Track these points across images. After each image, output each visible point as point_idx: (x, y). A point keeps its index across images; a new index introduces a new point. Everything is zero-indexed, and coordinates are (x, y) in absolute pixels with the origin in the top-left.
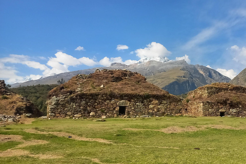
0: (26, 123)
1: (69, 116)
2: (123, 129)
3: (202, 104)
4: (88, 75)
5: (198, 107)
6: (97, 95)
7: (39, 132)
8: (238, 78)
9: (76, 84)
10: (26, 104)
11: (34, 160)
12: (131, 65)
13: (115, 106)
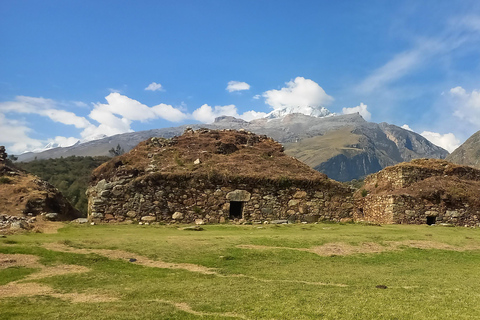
0: (46, 231)
1: (132, 218)
2: (237, 247)
4: (169, 139)
6: (187, 179)
7: (72, 250)
8: (463, 151)
9: (145, 155)
10: (47, 195)
11: (62, 304)
12: (254, 122)
13: (222, 201)
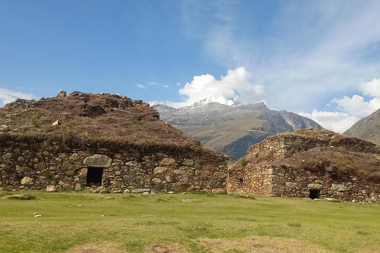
3: (270, 171)
5: (263, 176)
6: (39, 140)
13: (78, 167)
